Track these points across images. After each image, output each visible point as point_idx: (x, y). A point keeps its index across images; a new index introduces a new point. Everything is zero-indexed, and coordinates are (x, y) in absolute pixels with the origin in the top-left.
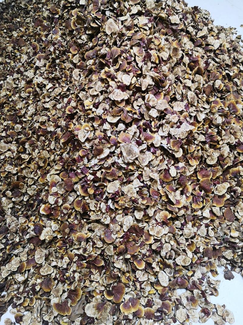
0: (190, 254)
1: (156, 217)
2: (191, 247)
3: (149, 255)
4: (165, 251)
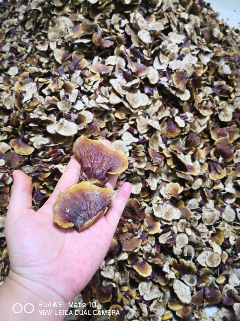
0: (217, 249)
1: (162, 192)
2: (216, 238)
3: (156, 253)
4: (180, 246)
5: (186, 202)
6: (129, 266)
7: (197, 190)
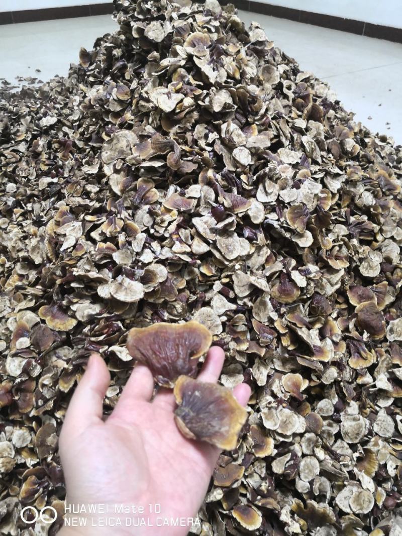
0: (368, 483)
1: (275, 388)
2: (366, 464)
3: (268, 490)
4: (306, 478)
5: (314, 405)
6: (225, 512)
7: (331, 385)
